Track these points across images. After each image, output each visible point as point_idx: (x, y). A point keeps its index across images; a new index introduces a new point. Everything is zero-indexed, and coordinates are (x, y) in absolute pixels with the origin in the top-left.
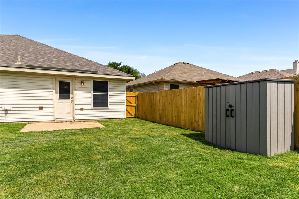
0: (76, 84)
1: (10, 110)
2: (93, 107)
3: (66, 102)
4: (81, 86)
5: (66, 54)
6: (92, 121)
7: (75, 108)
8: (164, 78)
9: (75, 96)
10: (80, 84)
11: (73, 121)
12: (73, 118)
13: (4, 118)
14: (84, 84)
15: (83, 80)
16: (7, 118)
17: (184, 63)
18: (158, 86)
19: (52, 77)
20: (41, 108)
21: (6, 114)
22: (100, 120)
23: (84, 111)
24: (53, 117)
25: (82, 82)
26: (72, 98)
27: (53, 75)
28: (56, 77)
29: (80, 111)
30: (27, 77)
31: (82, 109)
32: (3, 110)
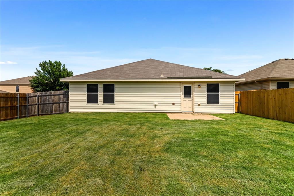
0: (195, 87)
1: (157, 105)
2: (207, 103)
3: (188, 100)
4: (199, 88)
5: (183, 67)
6: (206, 114)
7: (194, 104)
8: (270, 77)
9: (194, 95)
10: (198, 86)
11: (194, 113)
12: (193, 111)
13: (154, 110)
14: (201, 87)
15: (200, 84)
16: (156, 110)
17: (286, 59)
18: (261, 84)
19: (180, 83)
20: (173, 104)
21: (155, 107)
22: (213, 114)
23: (200, 106)
24: (180, 110)
25: (199, 86)
26: (193, 97)
27: (181, 82)
28: (183, 83)
29: (198, 106)
30: (166, 84)
31: (199, 105)
32: (154, 105)
